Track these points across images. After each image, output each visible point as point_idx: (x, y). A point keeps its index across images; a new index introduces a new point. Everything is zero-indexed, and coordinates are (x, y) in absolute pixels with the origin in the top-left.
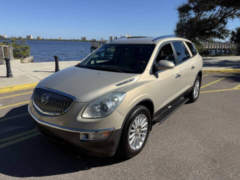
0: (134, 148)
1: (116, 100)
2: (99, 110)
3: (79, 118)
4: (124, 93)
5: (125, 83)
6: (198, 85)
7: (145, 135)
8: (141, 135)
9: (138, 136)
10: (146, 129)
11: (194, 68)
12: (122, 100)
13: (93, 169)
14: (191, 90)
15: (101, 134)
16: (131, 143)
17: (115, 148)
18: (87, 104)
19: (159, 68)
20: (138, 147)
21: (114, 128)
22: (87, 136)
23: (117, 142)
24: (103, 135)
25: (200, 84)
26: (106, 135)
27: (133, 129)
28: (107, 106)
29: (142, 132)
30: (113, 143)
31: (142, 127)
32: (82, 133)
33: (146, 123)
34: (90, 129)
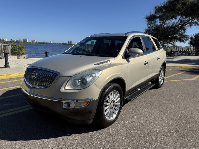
0: (109, 119)
1: (94, 75)
2: (79, 84)
3: (63, 90)
4: (100, 70)
5: (101, 63)
6: (163, 74)
7: (118, 109)
8: (115, 109)
9: (112, 109)
10: (119, 104)
11: (159, 58)
12: (99, 76)
13: (73, 136)
14: (157, 77)
15: (81, 103)
16: (106, 113)
17: (92, 116)
18: (70, 78)
19: (130, 54)
20: (112, 118)
21: (92, 99)
22: (69, 104)
23: (94, 111)
24: (83, 104)
25: (164, 73)
26: (85, 104)
27: (107, 102)
28: (86, 80)
29: (116, 106)
30: (90, 112)
31: (116, 101)
32: (64, 102)
33: (119, 99)
34: (71, 98)
